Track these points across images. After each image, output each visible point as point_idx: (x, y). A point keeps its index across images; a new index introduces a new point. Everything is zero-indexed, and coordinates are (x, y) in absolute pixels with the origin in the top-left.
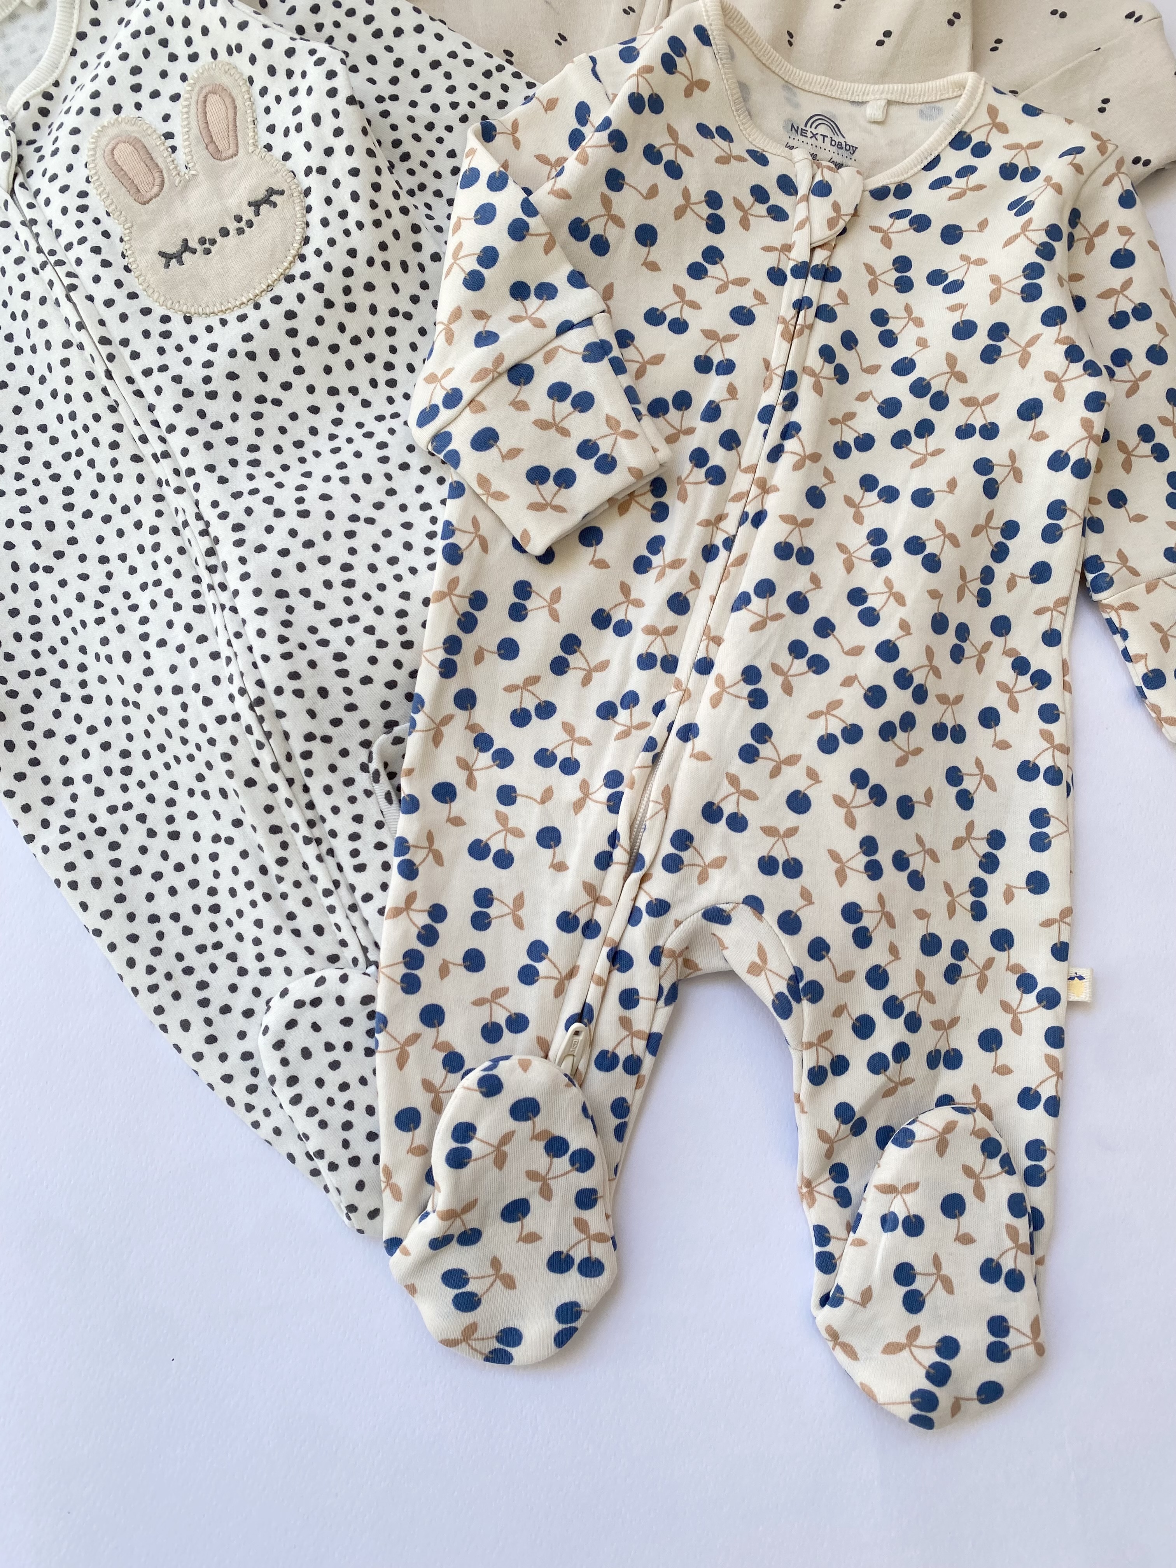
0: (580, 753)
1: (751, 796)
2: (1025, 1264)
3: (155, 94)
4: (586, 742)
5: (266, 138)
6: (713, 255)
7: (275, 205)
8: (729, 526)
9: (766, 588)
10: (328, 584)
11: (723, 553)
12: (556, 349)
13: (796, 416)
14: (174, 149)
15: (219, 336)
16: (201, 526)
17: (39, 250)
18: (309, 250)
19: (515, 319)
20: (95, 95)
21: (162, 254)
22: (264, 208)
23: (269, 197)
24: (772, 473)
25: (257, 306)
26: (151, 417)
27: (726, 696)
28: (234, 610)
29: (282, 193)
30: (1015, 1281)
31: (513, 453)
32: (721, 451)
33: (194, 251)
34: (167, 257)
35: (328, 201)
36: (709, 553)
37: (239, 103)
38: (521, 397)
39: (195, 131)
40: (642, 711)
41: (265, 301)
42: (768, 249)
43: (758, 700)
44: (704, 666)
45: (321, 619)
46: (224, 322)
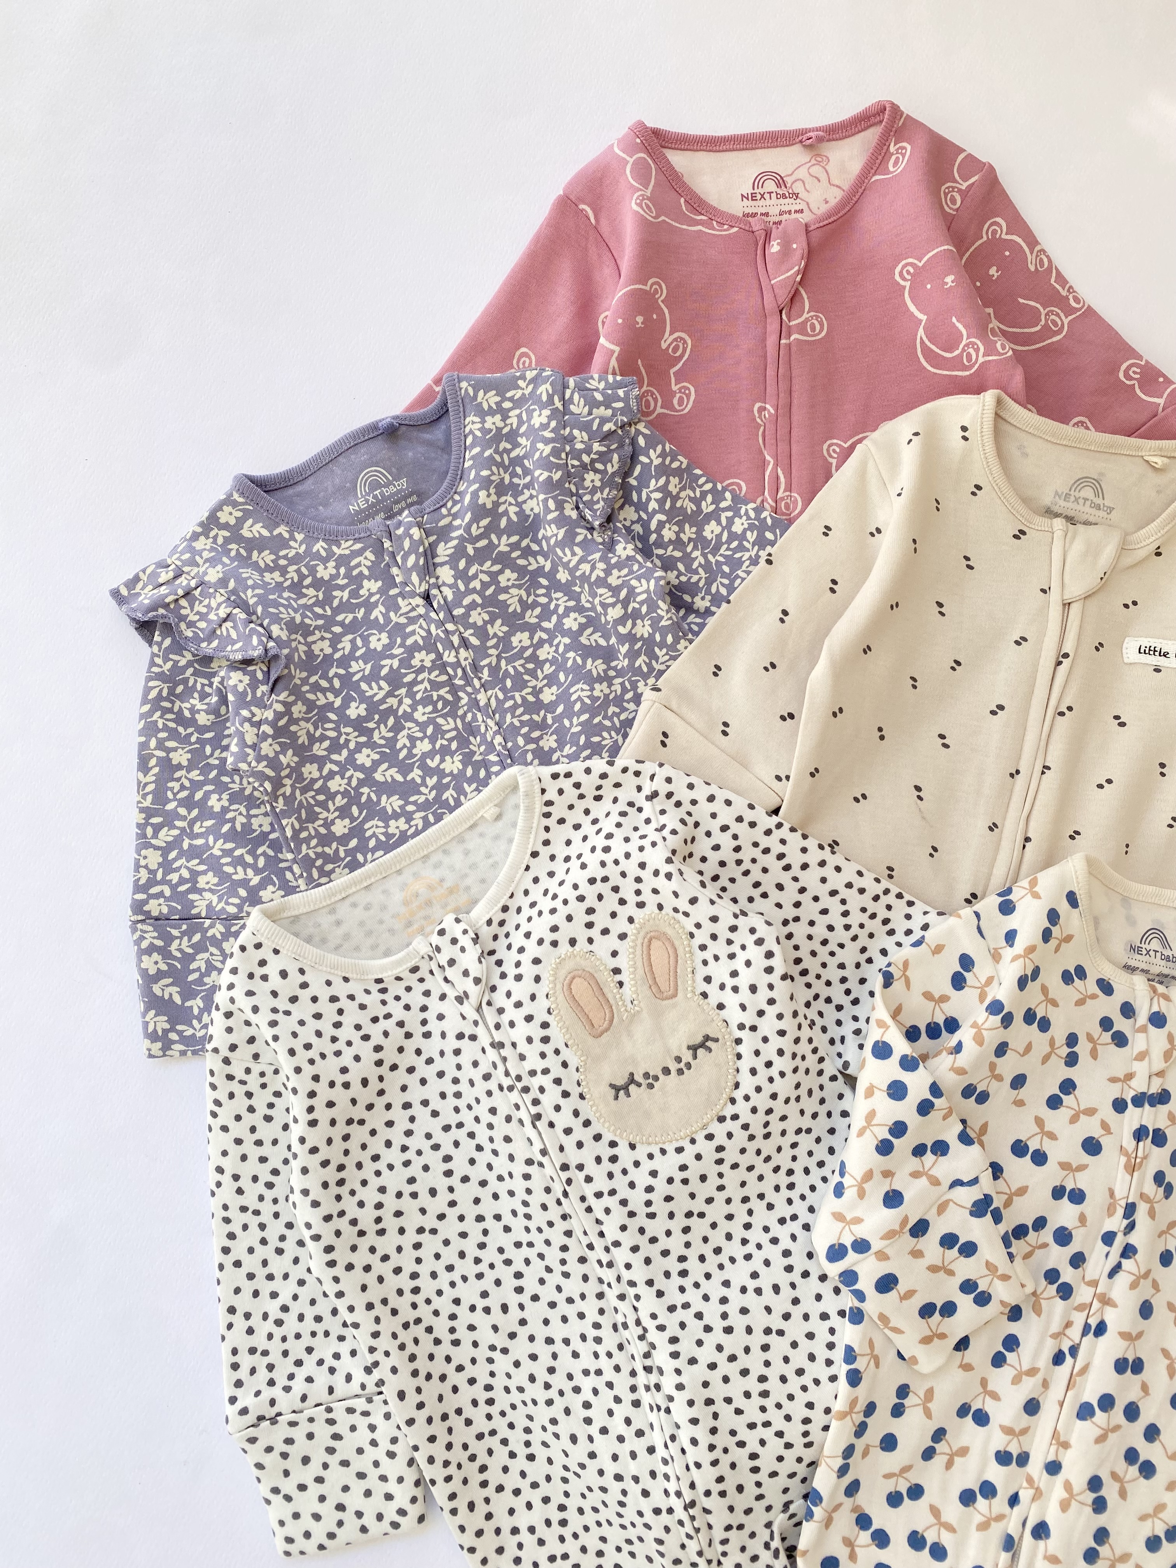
3: (605, 932)
4: (951, 1529)
5: (704, 987)
6: (1068, 1086)
7: (710, 1050)
9: (1106, 1402)
10: (747, 1395)
12: (947, 1202)
13: (1134, 1239)
14: (621, 984)
15: (658, 1163)
16: (640, 1331)
17: (507, 1074)
18: (738, 1095)
19: (915, 1175)
20: (555, 929)
21: (612, 1086)
22: (701, 1052)
23: (704, 1044)
24: (1110, 1288)
25: (693, 1141)
26: (598, 1228)
28: (668, 1411)
29: (716, 1040)
31: (910, 1294)
33: (639, 1085)
34: (617, 1089)
35: (757, 1053)
37: (680, 952)
38: (918, 1247)
39: (640, 971)
40: (1000, 1503)
41: (700, 1137)
42: (1113, 1080)
43: (1100, 1505)
44: (1053, 1468)
45: (740, 1423)
46: (663, 1152)
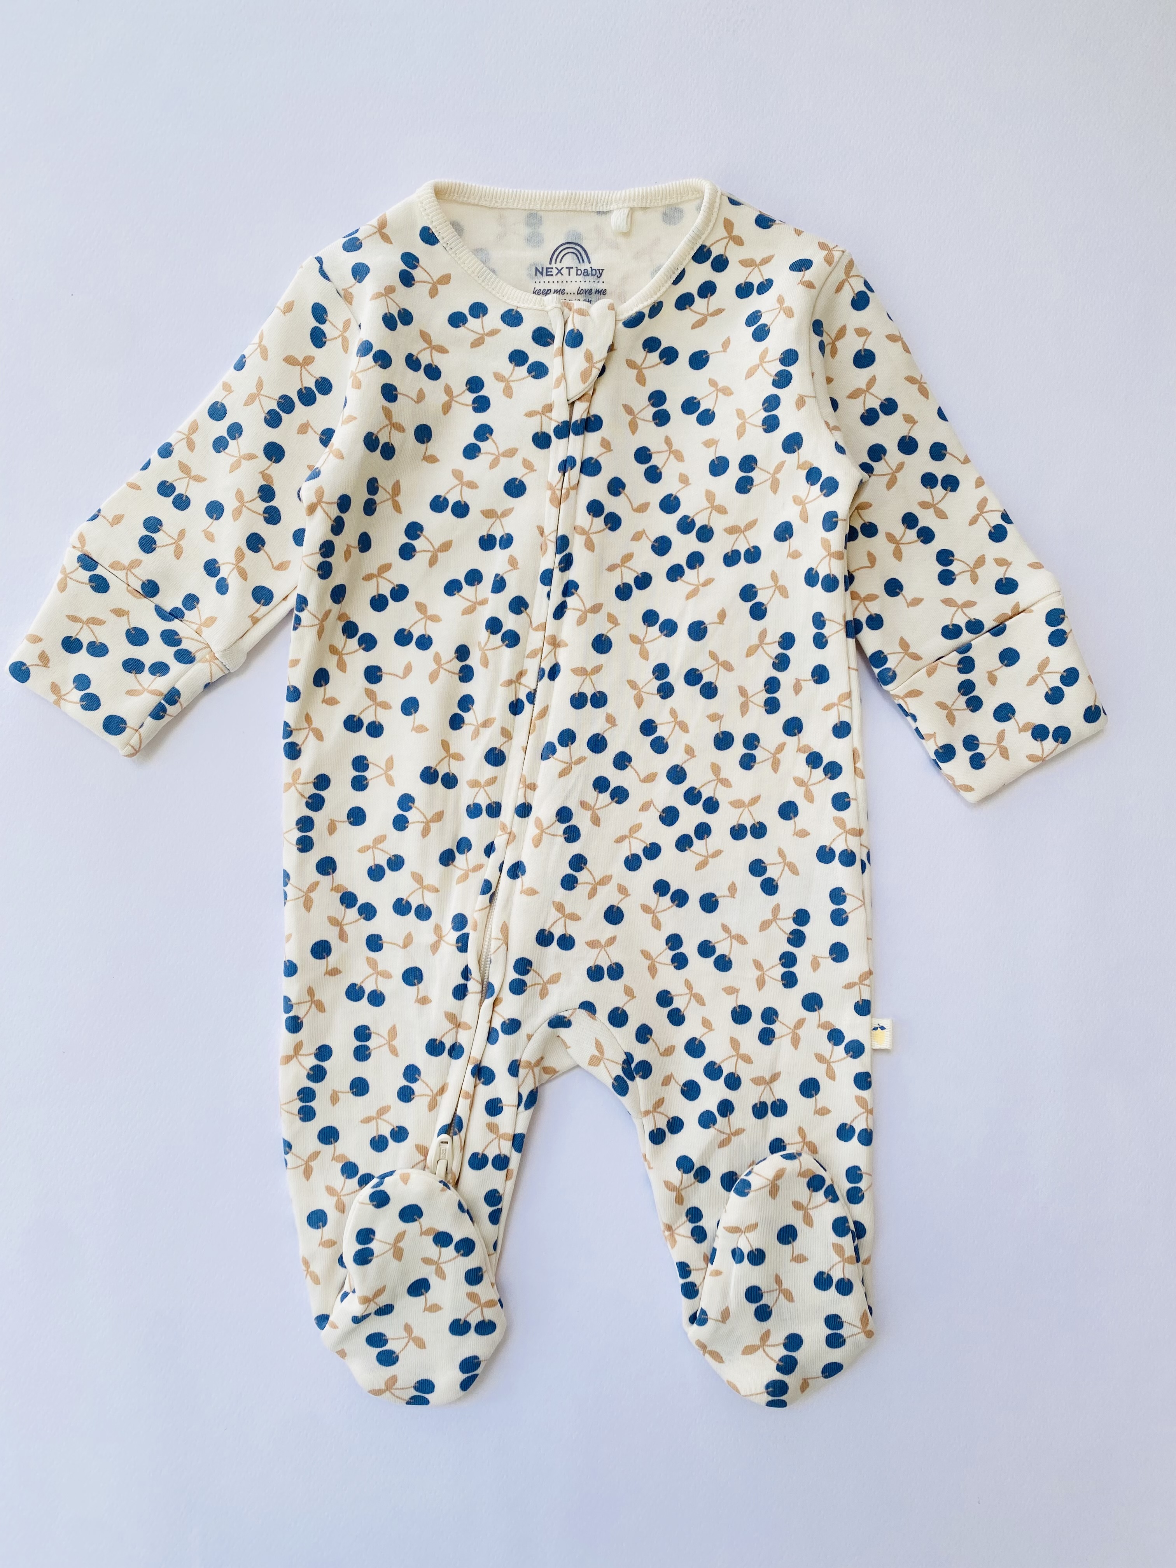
0: (429, 900)
1: (574, 917)
2: (851, 1272)
8: (530, 681)
11: (527, 706)
27: (545, 836)
30: (845, 1287)
32: (512, 616)
36: (516, 708)
